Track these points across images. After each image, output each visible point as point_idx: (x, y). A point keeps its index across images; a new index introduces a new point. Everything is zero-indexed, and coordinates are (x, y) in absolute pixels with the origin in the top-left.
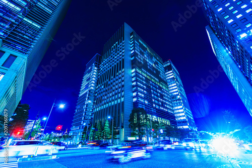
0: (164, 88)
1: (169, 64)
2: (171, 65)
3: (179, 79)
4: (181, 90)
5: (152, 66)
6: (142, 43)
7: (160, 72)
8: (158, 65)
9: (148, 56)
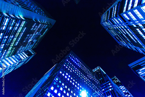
0: (8, 52)
1: (33, 53)
2: (32, 55)
3: (21, 64)
4: (10, 69)
5: (30, 39)
6: (46, 31)
7: (25, 46)
8: (31, 44)
9: (37, 35)
